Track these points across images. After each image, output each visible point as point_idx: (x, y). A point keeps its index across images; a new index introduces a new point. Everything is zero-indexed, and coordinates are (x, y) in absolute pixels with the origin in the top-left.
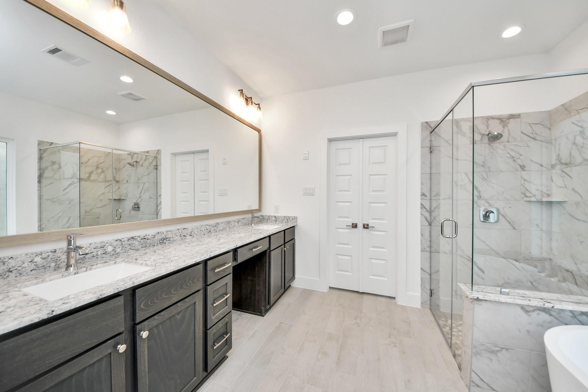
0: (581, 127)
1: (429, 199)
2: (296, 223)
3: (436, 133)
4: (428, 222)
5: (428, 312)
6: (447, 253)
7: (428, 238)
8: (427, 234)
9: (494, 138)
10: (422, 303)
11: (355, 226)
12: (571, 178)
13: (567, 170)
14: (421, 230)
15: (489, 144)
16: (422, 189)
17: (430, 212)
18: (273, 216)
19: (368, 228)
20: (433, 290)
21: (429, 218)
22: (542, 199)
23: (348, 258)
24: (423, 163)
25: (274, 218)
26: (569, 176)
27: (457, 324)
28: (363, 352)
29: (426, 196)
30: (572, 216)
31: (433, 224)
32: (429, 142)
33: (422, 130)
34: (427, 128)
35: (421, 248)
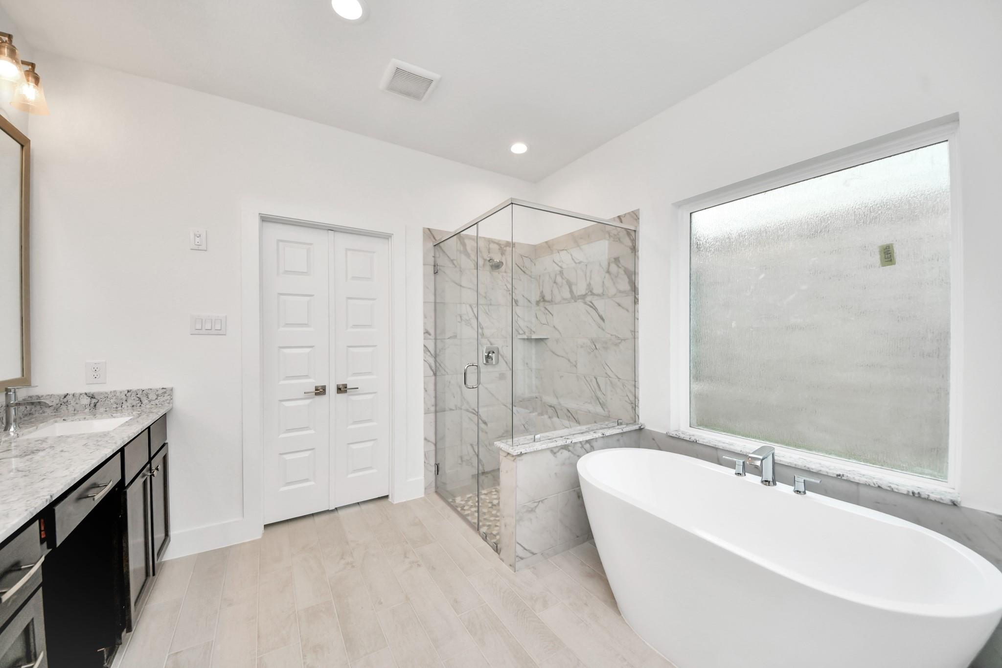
0: (561, 267)
1: (433, 338)
2: (169, 403)
3: (440, 247)
4: (432, 370)
5: (435, 497)
6: (453, 410)
7: (432, 393)
8: (431, 387)
9: (497, 266)
10: (425, 489)
11: (320, 391)
12: (552, 315)
13: (549, 307)
14: (425, 383)
15: (490, 272)
16: (425, 323)
17: (435, 357)
18: (81, 394)
19: (346, 392)
20: (439, 464)
21: (434, 367)
22: (531, 336)
23: (307, 455)
24: (426, 287)
25: (86, 401)
26: (551, 313)
27: (466, 499)
28: (381, 603)
29: (430, 334)
30: (553, 353)
31: (438, 374)
32: (433, 258)
33: (425, 240)
34: (430, 238)
35: (425, 409)
